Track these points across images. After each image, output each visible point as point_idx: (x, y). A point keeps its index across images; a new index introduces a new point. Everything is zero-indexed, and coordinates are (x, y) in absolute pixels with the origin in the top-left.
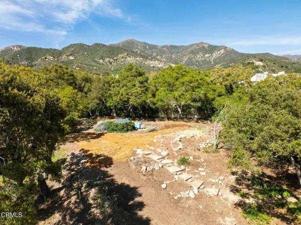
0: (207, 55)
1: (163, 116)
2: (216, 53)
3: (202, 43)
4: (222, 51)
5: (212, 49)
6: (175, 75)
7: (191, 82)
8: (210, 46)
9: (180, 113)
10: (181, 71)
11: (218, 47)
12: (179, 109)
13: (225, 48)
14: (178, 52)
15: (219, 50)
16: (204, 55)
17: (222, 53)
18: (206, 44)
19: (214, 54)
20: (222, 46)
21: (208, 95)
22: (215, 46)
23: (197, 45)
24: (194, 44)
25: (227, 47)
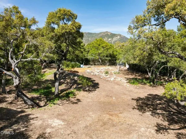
0: (110, 39)
1: (92, 64)
2: (115, 38)
3: (107, 32)
4: (119, 37)
5: (113, 35)
6: (98, 43)
7: (107, 46)
8: (111, 34)
9: (101, 62)
10: (102, 41)
11: (116, 34)
12: (100, 60)
13: (120, 35)
14: (93, 37)
15: (117, 36)
16: (108, 39)
17: (118, 38)
18: (109, 32)
19: (114, 39)
20: (119, 34)
21: (114, 53)
22: (115, 34)
23: (104, 33)
24: (102, 33)
25: (121, 35)
